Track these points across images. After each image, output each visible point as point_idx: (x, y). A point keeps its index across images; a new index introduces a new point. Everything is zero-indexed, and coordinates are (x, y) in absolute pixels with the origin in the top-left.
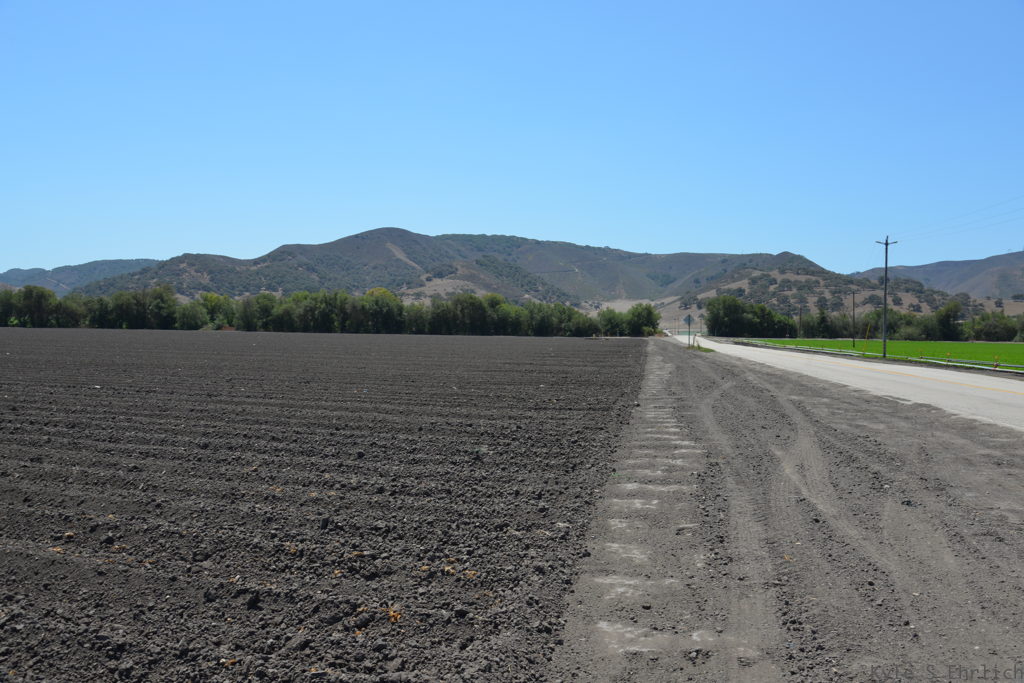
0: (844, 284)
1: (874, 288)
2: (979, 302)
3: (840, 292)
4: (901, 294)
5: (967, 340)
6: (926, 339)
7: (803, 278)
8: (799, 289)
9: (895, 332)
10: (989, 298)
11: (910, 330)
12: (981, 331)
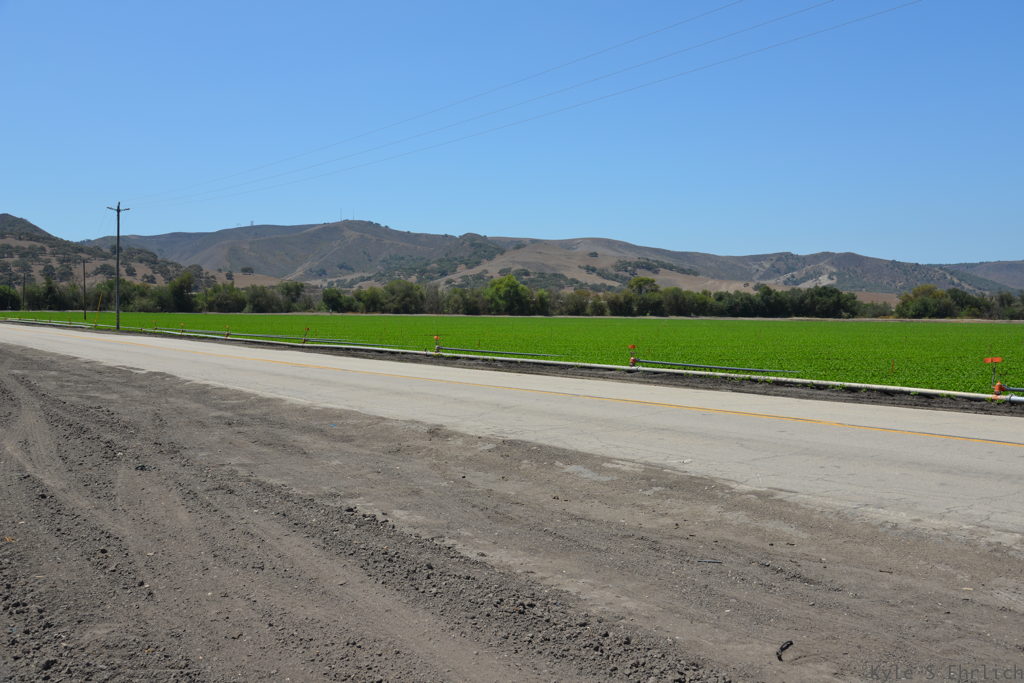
0: (72, 252)
1: (106, 257)
2: (210, 275)
3: (69, 261)
4: (133, 265)
5: (200, 311)
6: (161, 311)
7: (26, 244)
8: (22, 256)
9: (129, 303)
10: (220, 270)
11: (145, 302)
12: (214, 302)
